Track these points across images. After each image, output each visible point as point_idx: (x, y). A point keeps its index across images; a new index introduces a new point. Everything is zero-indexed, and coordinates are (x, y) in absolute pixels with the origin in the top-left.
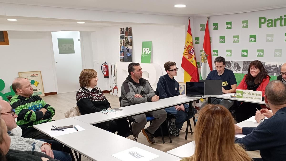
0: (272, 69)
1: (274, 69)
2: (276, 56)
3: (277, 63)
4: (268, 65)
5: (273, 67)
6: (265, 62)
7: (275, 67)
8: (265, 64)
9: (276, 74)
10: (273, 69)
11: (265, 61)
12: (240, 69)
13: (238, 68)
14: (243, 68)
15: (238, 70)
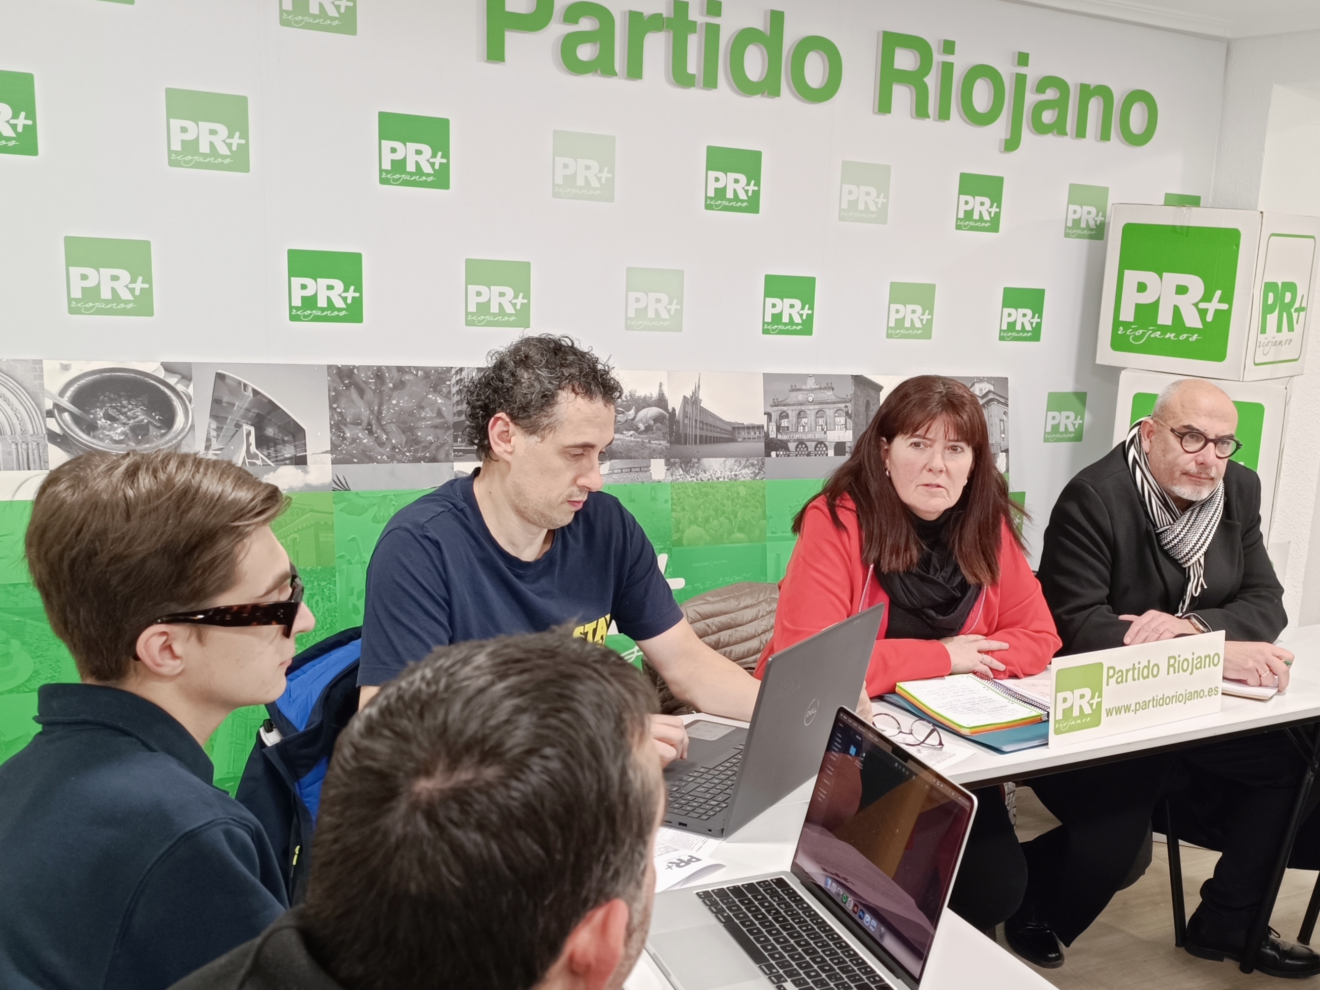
0: (631, 425)
2: (639, 321)
3: (662, 377)
9: (669, 465)
12: (306, 451)
13: (276, 437)
14: (333, 439)
15: (273, 462)
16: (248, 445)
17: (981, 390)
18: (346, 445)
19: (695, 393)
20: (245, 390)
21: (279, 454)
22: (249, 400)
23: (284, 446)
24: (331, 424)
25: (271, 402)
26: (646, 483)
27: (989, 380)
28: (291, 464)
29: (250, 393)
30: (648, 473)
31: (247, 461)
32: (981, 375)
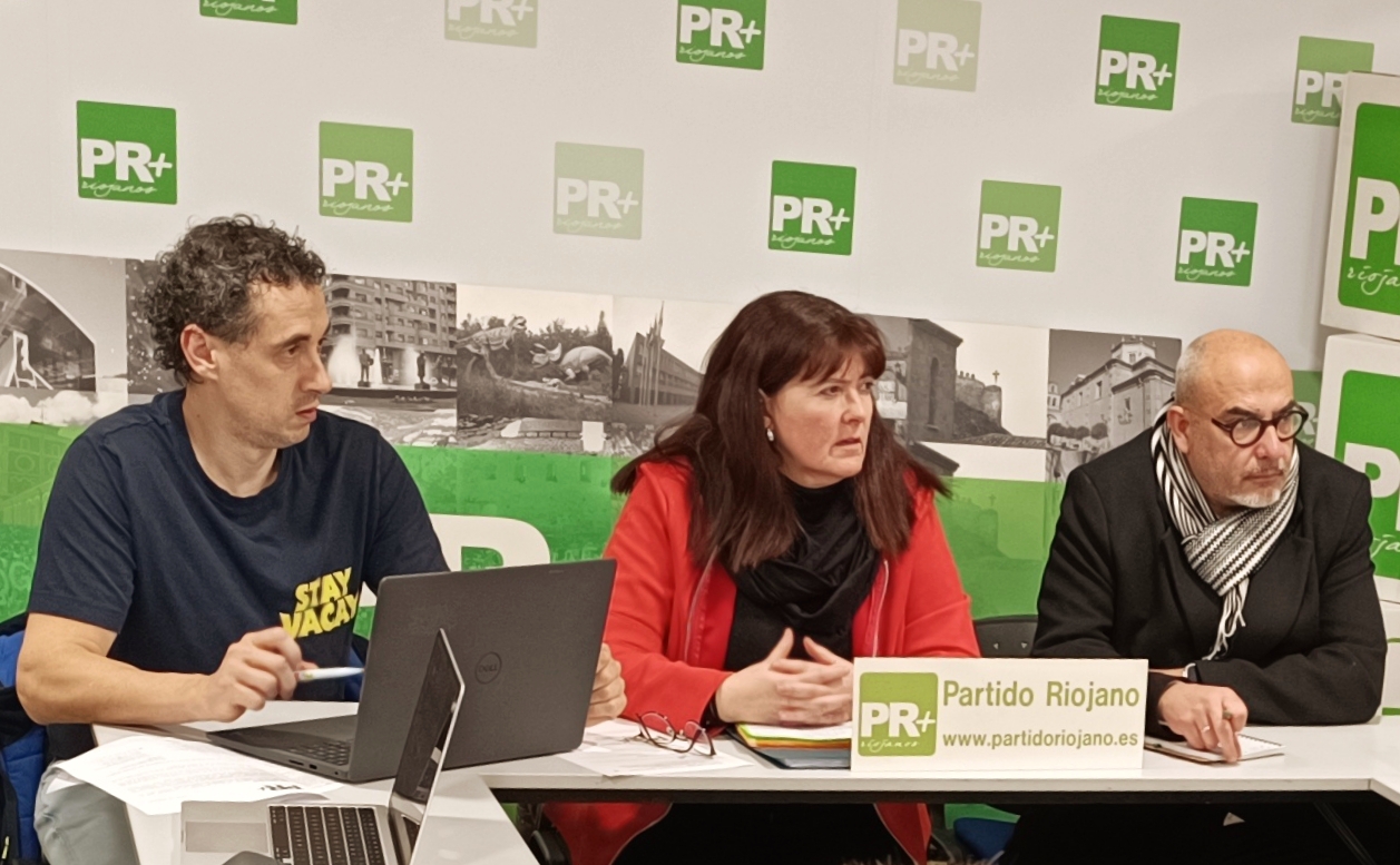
0: (555, 370)
1: (571, 373)
2: (574, 221)
3: (606, 303)
4: (495, 323)
5: (557, 352)
6: (451, 289)
7: (590, 352)
8: (452, 316)
9: (611, 432)
10: (563, 377)
11: (447, 280)
12: (94, 373)
13: (56, 351)
14: (132, 358)
15: (51, 384)
16: (20, 359)
17: (1132, 356)
18: (148, 368)
19: (654, 331)
20: (17, 286)
21: (59, 374)
22: (22, 299)
23: (66, 364)
24: (128, 340)
25: (50, 304)
26: (574, 456)
27: (1147, 341)
28: (74, 388)
29: (23, 291)
30: (578, 442)
31: (18, 380)
32: (1133, 332)
